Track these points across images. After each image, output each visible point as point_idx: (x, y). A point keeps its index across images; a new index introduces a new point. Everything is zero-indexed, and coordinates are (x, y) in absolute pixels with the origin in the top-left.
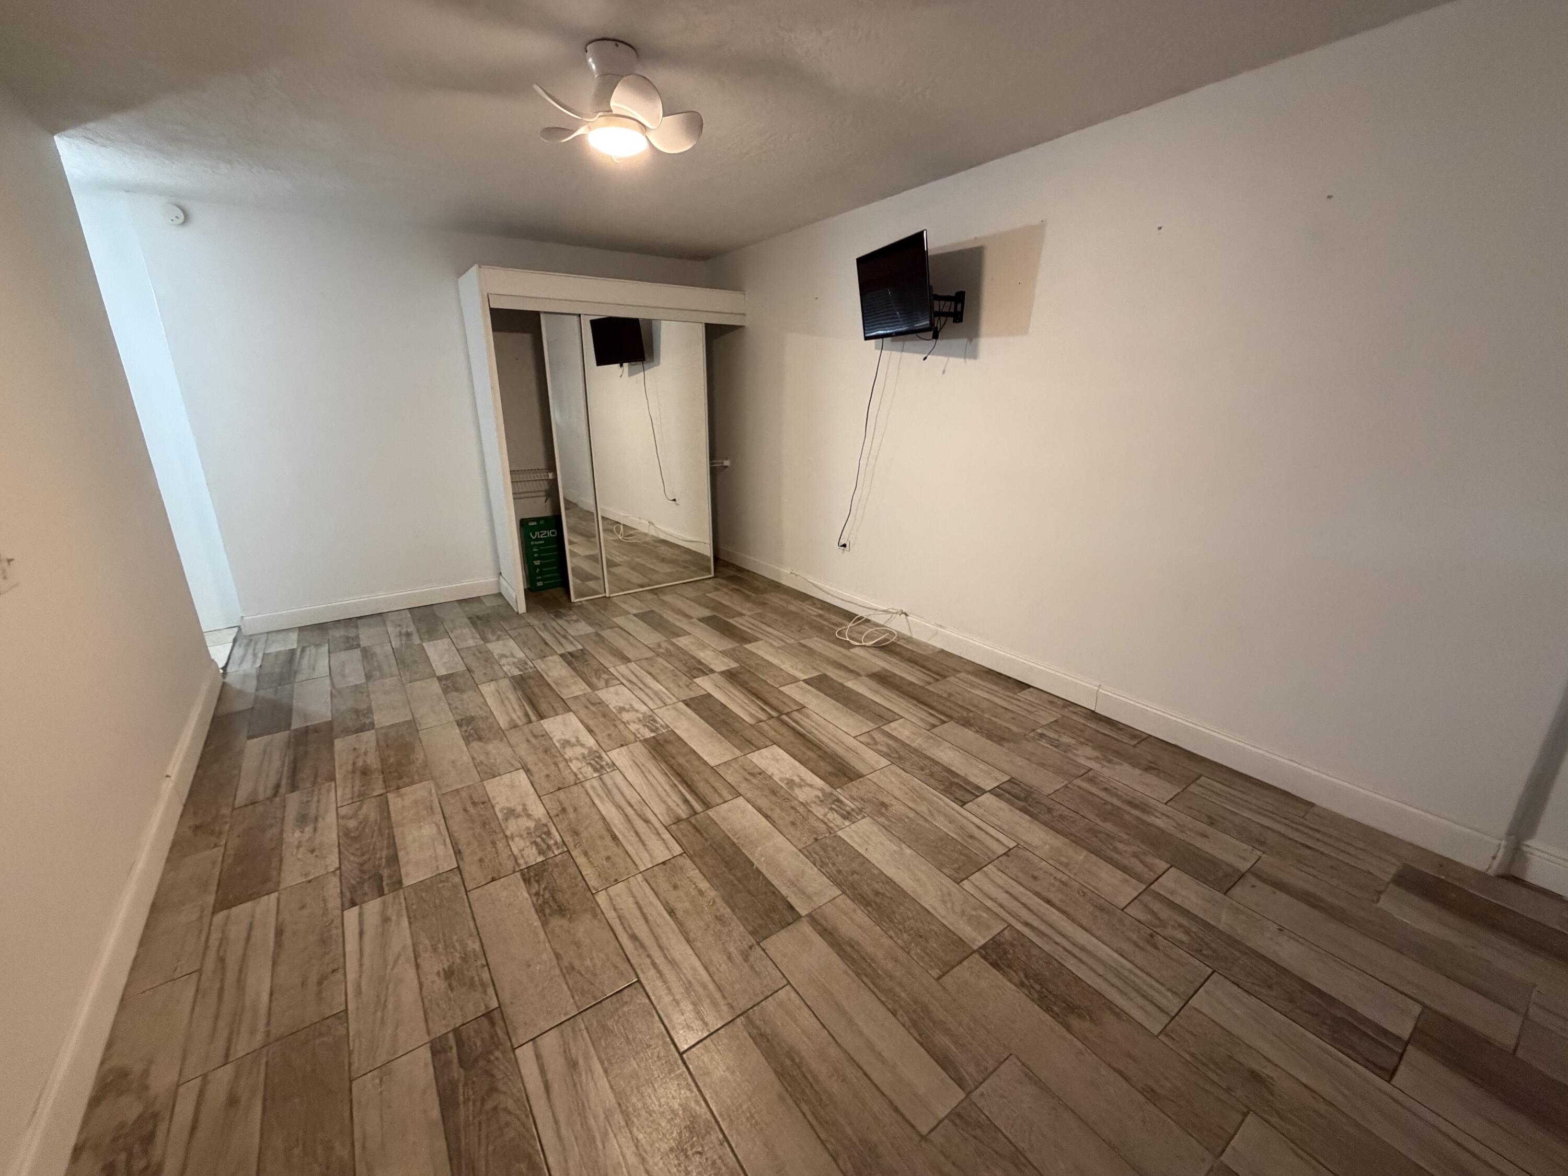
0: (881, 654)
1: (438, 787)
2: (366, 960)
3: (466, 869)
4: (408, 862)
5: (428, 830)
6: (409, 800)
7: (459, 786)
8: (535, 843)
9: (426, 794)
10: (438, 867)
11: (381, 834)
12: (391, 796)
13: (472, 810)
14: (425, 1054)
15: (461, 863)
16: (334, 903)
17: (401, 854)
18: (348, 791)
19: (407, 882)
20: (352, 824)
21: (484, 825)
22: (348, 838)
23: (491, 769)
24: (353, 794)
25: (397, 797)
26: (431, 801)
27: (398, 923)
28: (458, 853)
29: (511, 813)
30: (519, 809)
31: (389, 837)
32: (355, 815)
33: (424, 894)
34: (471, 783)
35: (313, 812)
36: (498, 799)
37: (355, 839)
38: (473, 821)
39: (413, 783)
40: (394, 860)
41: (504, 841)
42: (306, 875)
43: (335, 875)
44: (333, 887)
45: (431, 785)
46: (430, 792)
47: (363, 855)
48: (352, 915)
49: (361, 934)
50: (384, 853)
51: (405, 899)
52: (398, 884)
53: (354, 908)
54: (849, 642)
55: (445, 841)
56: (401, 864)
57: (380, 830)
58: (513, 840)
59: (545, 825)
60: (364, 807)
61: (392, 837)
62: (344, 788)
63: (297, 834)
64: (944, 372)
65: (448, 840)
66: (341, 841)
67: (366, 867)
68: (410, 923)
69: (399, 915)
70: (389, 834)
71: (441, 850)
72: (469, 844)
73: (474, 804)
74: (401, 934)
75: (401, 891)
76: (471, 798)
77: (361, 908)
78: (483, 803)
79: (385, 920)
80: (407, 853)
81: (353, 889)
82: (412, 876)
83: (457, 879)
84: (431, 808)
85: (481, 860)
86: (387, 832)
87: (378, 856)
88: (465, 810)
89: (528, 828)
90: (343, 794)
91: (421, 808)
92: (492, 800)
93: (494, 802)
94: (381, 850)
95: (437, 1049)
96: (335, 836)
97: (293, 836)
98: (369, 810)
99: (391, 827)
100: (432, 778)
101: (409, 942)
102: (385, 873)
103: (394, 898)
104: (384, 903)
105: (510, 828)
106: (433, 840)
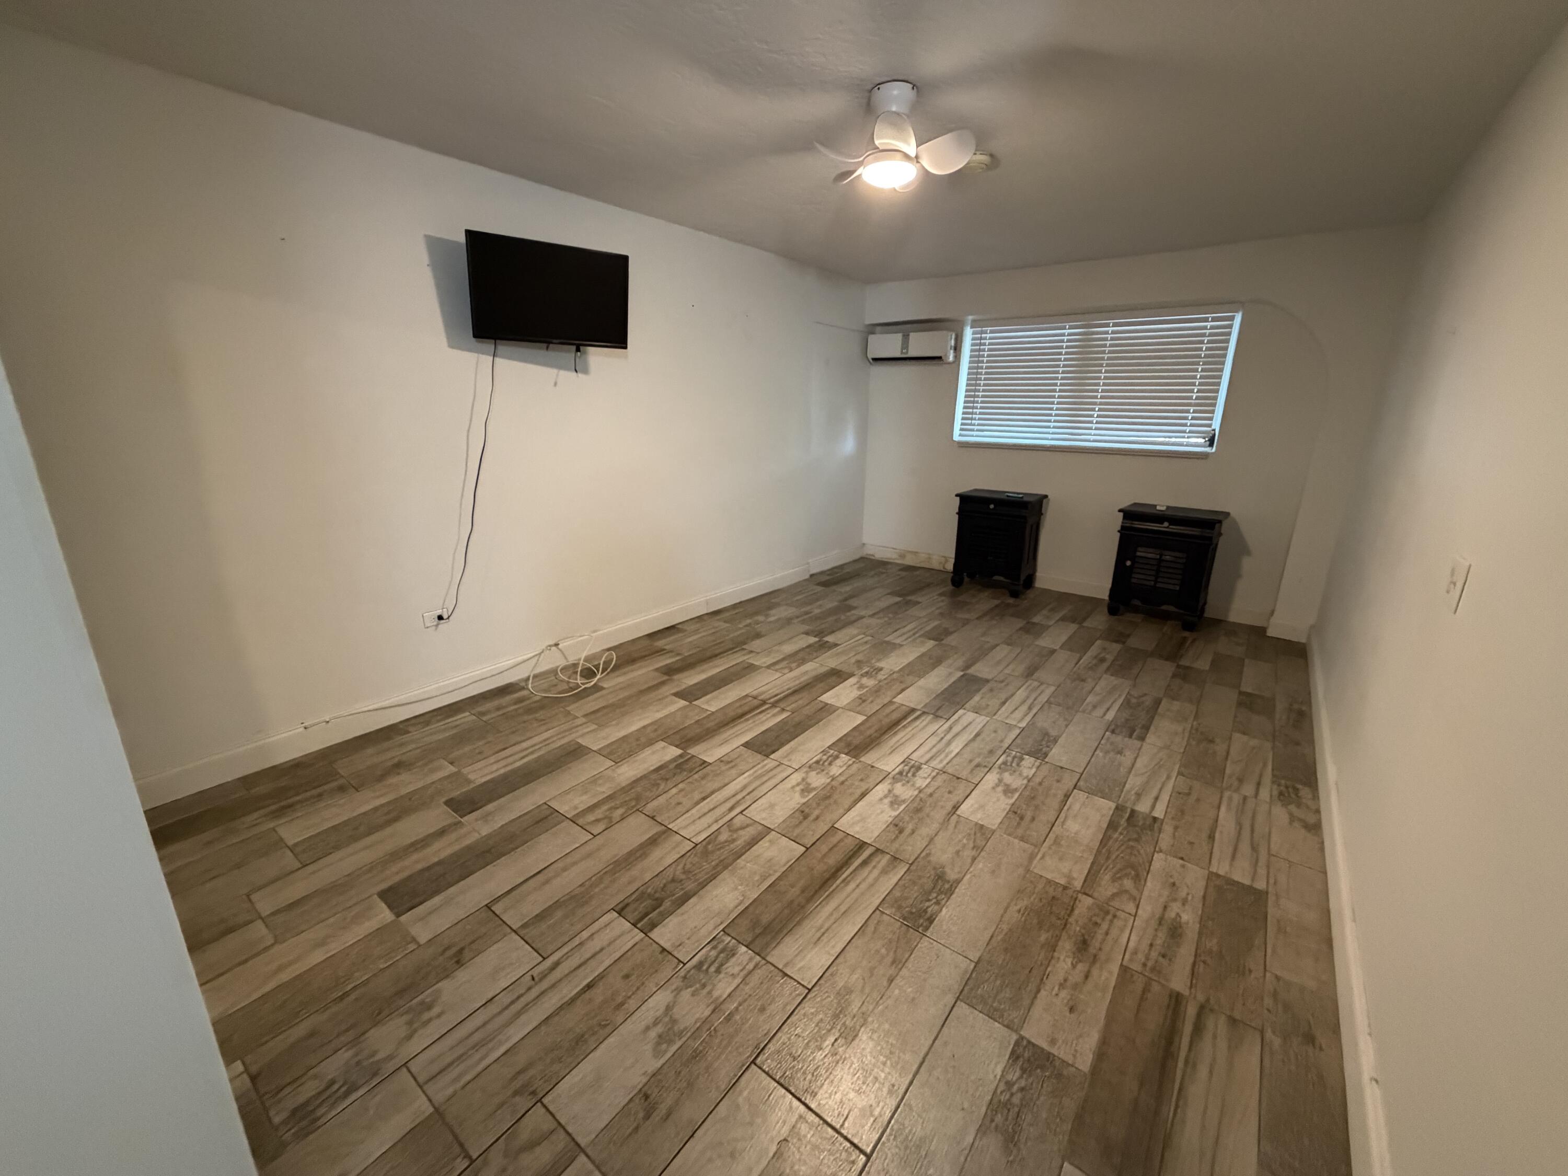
0: (617, 673)
1: (1032, 858)
2: (1159, 786)
3: (1071, 785)
4: (1103, 816)
5: (1073, 826)
6: (1065, 867)
7: (1016, 841)
8: (1018, 765)
9: (1047, 858)
10: (1087, 798)
11: (1109, 852)
12: (1078, 884)
13: (1029, 815)
14: (1148, 740)
15: (1071, 789)
16: (1168, 828)
17: (1105, 826)
18: (1114, 932)
19: (1113, 805)
20: (1128, 884)
21: (1033, 798)
22: (1139, 873)
23: (975, 834)
24: (1111, 921)
25: (1074, 879)
26: (1050, 848)
27: (1132, 789)
28: (1067, 796)
29: (1008, 791)
30: (1000, 789)
31: (1105, 845)
32: (1122, 892)
33: (1107, 790)
34: (1005, 836)
35: (1162, 936)
36: (1003, 806)
37: (1132, 867)
38: (1037, 807)
39: (1049, 882)
40: (1112, 825)
41: (1033, 779)
42: (1183, 866)
43: (1160, 848)
44: (1165, 840)
45: (1037, 868)
46: (1043, 857)
47: (1132, 847)
48: (1159, 813)
49: (1157, 799)
50: (1116, 835)
51: (1120, 797)
52: (1119, 809)
53: (1156, 816)
54: (585, 688)
55: (1068, 809)
56: (1109, 818)
57: (1108, 858)
58: (1028, 776)
59: (1000, 768)
60: (1109, 893)
61: (1103, 842)
62: (1116, 941)
63: (1185, 917)
64: (555, 384)
65: (1066, 808)
66: (1145, 874)
67: (1135, 836)
68: (1125, 783)
69: (1129, 791)
70: (1103, 848)
71: (1077, 807)
72: (1055, 795)
73: (1022, 818)
74: (1134, 782)
75: (1120, 802)
76: (1019, 824)
77: (1151, 812)
78: (1016, 813)
79: (1139, 795)
80: (1100, 821)
81: (1151, 828)
82: (1107, 806)
83: (1081, 783)
84: (1055, 841)
85: (1058, 781)
86: (1104, 851)
87: (1122, 837)
88: (1033, 819)
89: (1011, 774)
90: (1122, 930)
91: (1063, 850)
92: (1008, 810)
93: (1008, 807)
94: (1116, 840)
95: (1142, 738)
96: (1149, 884)
97: (1189, 917)
98: (1106, 888)
99: (1099, 852)
100: (1028, 871)
101: (1131, 776)
102: (1123, 822)
103: (1126, 802)
104: (1134, 804)
105: (1020, 783)
106: (1075, 816)
